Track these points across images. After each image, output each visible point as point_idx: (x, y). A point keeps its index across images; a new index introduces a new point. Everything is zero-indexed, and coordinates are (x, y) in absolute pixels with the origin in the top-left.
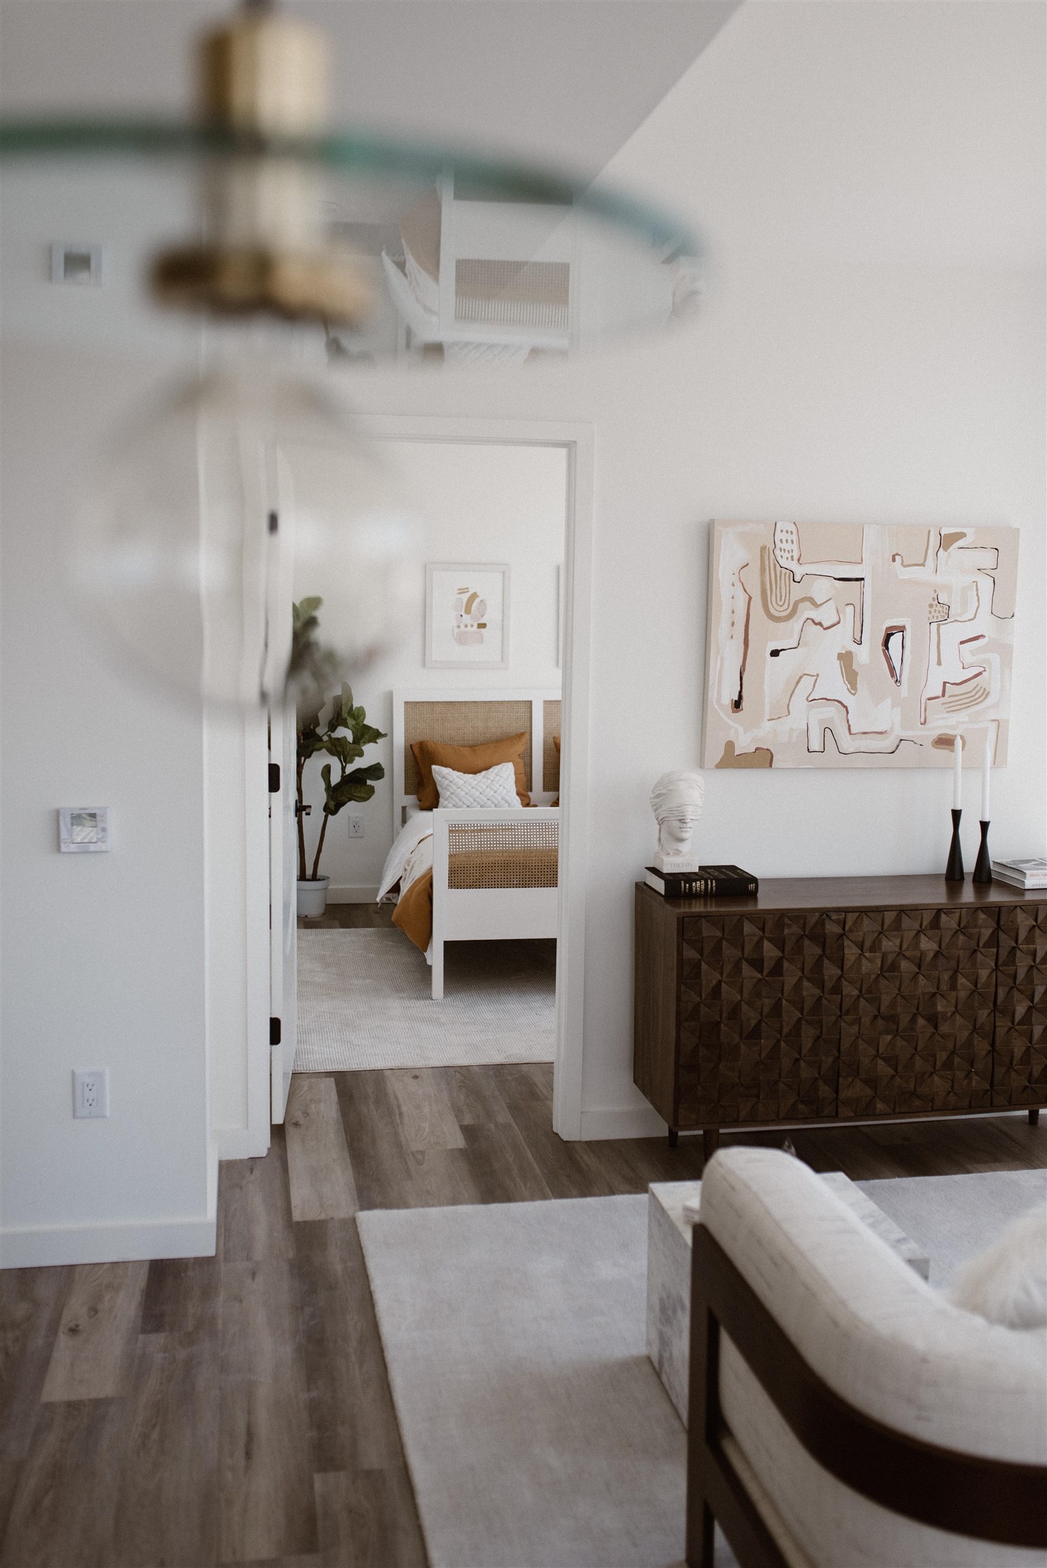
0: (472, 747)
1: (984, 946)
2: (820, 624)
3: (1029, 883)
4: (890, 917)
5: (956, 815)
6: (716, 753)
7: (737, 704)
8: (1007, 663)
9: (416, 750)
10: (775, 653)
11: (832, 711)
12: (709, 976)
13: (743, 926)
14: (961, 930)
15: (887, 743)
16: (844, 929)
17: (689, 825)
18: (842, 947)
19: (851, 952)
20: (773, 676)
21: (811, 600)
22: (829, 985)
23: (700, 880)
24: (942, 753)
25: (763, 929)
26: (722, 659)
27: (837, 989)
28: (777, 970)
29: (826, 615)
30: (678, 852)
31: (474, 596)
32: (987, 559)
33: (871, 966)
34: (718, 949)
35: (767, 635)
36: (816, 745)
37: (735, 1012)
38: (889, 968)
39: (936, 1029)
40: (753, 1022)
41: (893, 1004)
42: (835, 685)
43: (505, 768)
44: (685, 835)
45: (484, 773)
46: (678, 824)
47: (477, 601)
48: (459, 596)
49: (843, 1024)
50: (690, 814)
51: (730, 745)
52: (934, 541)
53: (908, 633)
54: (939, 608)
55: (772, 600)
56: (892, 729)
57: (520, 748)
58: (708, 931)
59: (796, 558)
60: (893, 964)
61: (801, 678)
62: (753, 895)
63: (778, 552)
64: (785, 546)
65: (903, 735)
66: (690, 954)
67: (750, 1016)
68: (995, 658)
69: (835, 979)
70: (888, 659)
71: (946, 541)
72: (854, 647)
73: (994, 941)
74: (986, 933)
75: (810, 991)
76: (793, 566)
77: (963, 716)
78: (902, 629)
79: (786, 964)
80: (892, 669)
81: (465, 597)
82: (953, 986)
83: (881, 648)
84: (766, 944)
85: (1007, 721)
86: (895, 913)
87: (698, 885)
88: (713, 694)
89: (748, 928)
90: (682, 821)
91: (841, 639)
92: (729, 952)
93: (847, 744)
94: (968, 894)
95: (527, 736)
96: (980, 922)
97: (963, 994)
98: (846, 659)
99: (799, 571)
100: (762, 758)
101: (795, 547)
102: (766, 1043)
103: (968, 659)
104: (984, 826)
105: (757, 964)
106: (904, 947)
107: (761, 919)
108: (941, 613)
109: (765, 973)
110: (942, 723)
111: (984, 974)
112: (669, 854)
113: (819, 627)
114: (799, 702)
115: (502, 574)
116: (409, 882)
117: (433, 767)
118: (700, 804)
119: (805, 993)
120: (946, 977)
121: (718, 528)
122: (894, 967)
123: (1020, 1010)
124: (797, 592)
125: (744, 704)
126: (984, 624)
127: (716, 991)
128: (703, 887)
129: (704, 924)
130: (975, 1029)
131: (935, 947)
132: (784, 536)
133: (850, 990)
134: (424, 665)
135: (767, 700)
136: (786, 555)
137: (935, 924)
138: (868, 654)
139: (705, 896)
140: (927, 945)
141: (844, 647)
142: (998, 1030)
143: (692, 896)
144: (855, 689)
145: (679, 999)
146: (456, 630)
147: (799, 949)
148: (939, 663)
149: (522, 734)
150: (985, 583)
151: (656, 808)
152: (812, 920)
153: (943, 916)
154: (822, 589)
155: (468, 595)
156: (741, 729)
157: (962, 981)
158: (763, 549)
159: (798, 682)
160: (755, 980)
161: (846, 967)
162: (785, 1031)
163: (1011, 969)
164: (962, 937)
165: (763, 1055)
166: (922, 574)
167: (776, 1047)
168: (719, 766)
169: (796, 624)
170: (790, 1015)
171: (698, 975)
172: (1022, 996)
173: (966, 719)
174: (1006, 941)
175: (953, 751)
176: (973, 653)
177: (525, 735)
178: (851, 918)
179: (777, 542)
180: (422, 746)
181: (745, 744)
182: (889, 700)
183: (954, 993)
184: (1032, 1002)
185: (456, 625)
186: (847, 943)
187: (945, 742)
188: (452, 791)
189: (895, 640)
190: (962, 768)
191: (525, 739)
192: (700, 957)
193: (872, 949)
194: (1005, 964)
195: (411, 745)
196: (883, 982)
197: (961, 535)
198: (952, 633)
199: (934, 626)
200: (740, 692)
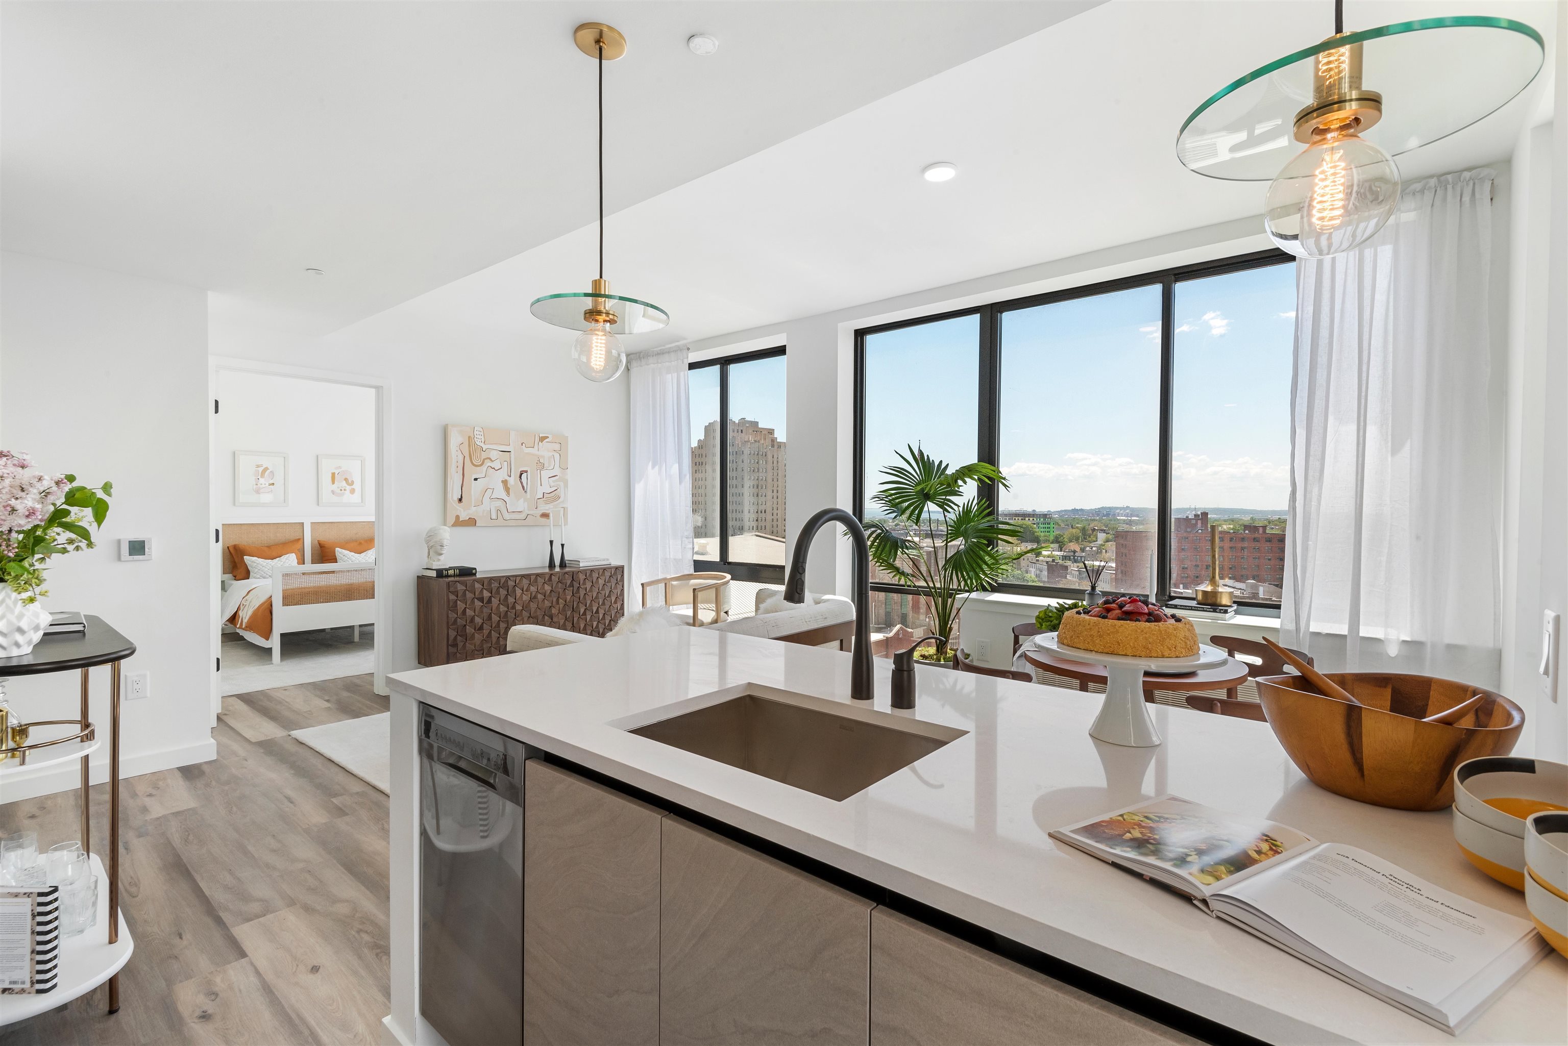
0: (269, 547)
1: (568, 587)
2: (494, 468)
3: (581, 565)
4: (533, 578)
5: (551, 542)
6: (451, 520)
7: (460, 500)
8: (566, 486)
9: (231, 549)
10: (476, 479)
11: (499, 503)
12: (461, 606)
13: (475, 585)
14: (559, 582)
15: (523, 516)
16: (515, 583)
17: (445, 548)
18: (515, 590)
19: (518, 592)
20: (475, 489)
21: (490, 459)
22: (510, 606)
23: (452, 570)
24: (544, 520)
25: (483, 585)
26: (453, 481)
27: (514, 607)
28: (489, 601)
29: (496, 465)
30: (439, 560)
31: (266, 469)
32: (557, 447)
33: (526, 598)
34: (464, 594)
35: (472, 472)
36: (494, 517)
37: (472, 620)
38: (533, 598)
39: (552, 620)
40: (480, 624)
41: (535, 612)
42: (500, 492)
43: (291, 556)
44: (443, 552)
45: (278, 559)
46: (440, 547)
47: (268, 472)
48: (256, 469)
49: (516, 621)
50: (445, 542)
51: (458, 517)
52: (537, 439)
53: (529, 473)
54: (540, 464)
55: (474, 458)
56: (524, 510)
57: (299, 546)
58: (460, 587)
59: (483, 442)
60: (535, 596)
61: (487, 489)
62: (475, 574)
63: (475, 439)
64: (478, 436)
65: (529, 512)
66: (452, 597)
67: (478, 620)
68: (562, 484)
69: (513, 603)
70: (522, 483)
71: (542, 439)
72: (507, 478)
73: (572, 585)
74: (569, 582)
75: (503, 609)
76: (482, 445)
77: (551, 506)
78: (526, 472)
79: (493, 599)
80: (523, 487)
81: (261, 469)
82: (558, 603)
83: (519, 479)
84: (485, 591)
85: (567, 508)
86: (535, 576)
87: (451, 572)
88: (449, 495)
89: (477, 585)
90: (442, 546)
91: (502, 475)
92: (469, 595)
93: (507, 516)
94: (557, 569)
95: (302, 540)
96: (566, 578)
97: (561, 606)
98: (505, 482)
99: (485, 447)
100: (472, 522)
101: (482, 437)
102: (486, 632)
103: (552, 484)
104: (563, 545)
105: (481, 599)
106: (539, 589)
107: (482, 581)
108: (541, 466)
109: (484, 603)
110: (544, 508)
111: (568, 597)
112: (434, 561)
113: (493, 469)
114: (486, 499)
115: (283, 458)
116: (251, 608)
117: (245, 557)
118: (449, 538)
119: (501, 610)
120: (555, 600)
121: (450, 427)
122: (535, 597)
123: (582, 611)
124: (484, 455)
125: (463, 500)
126: (557, 471)
127: (464, 612)
128: (453, 572)
129: (458, 584)
130: (566, 619)
131: (550, 588)
132: (478, 433)
133: (519, 607)
134: (234, 504)
135: (473, 498)
136: (479, 440)
137: (550, 579)
138: (513, 481)
139: (454, 576)
140: (547, 588)
141: (503, 478)
142: (574, 618)
143: (448, 576)
144: (509, 495)
145: (448, 617)
146: (255, 486)
147: (498, 592)
148: (541, 485)
149: (299, 539)
150: (557, 456)
151: (427, 542)
152: (503, 581)
153: (553, 576)
154: (494, 455)
155: (262, 468)
156: (462, 510)
157: (561, 601)
158: (469, 437)
159: (486, 491)
160: (480, 606)
161: (517, 598)
162: (494, 626)
163: (578, 595)
164: (560, 584)
165: (484, 637)
166: (533, 451)
167: (490, 632)
168: (453, 525)
169: (484, 468)
170: (495, 618)
171: (456, 606)
172: (582, 605)
173: (552, 507)
174: (576, 585)
175: (549, 519)
176: (554, 482)
177: (300, 540)
178: (518, 579)
179: (475, 435)
180: (235, 547)
181: (464, 516)
182: (523, 499)
183: (558, 606)
184: (586, 606)
185: (255, 483)
186: (517, 588)
187: (545, 515)
188: (259, 568)
189: (524, 476)
190: (553, 526)
191: (301, 542)
192: (456, 598)
193: (526, 591)
194: (576, 593)
195: (228, 547)
196: (532, 603)
197: (547, 437)
198: (545, 474)
199: (539, 471)
200: (461, 495)
